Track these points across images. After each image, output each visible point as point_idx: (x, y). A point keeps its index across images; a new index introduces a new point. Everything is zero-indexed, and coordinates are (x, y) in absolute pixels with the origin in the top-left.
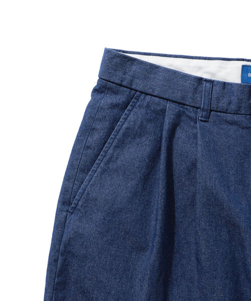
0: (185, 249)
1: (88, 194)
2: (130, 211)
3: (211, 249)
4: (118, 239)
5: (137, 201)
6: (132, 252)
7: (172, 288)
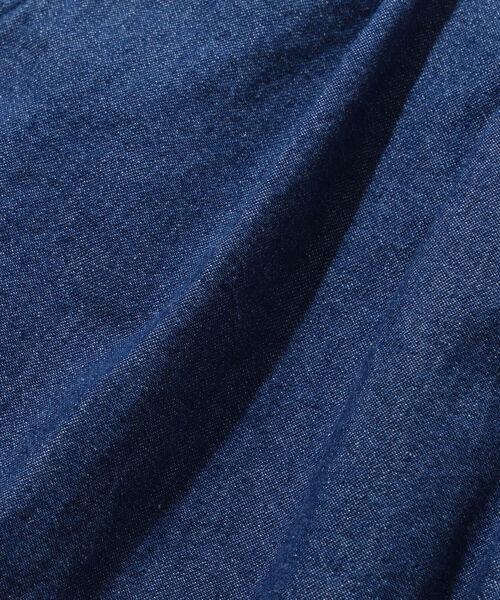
0: (291, 428)
1: (26, 19)
2: (147, 143)
3: (381, 438)
4: (39, 231)
5: (198, 124)
6: (65, 309)
7: (150, 550)
